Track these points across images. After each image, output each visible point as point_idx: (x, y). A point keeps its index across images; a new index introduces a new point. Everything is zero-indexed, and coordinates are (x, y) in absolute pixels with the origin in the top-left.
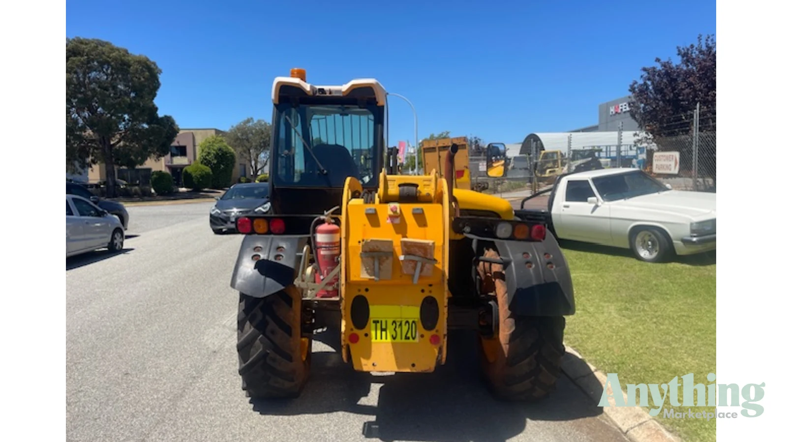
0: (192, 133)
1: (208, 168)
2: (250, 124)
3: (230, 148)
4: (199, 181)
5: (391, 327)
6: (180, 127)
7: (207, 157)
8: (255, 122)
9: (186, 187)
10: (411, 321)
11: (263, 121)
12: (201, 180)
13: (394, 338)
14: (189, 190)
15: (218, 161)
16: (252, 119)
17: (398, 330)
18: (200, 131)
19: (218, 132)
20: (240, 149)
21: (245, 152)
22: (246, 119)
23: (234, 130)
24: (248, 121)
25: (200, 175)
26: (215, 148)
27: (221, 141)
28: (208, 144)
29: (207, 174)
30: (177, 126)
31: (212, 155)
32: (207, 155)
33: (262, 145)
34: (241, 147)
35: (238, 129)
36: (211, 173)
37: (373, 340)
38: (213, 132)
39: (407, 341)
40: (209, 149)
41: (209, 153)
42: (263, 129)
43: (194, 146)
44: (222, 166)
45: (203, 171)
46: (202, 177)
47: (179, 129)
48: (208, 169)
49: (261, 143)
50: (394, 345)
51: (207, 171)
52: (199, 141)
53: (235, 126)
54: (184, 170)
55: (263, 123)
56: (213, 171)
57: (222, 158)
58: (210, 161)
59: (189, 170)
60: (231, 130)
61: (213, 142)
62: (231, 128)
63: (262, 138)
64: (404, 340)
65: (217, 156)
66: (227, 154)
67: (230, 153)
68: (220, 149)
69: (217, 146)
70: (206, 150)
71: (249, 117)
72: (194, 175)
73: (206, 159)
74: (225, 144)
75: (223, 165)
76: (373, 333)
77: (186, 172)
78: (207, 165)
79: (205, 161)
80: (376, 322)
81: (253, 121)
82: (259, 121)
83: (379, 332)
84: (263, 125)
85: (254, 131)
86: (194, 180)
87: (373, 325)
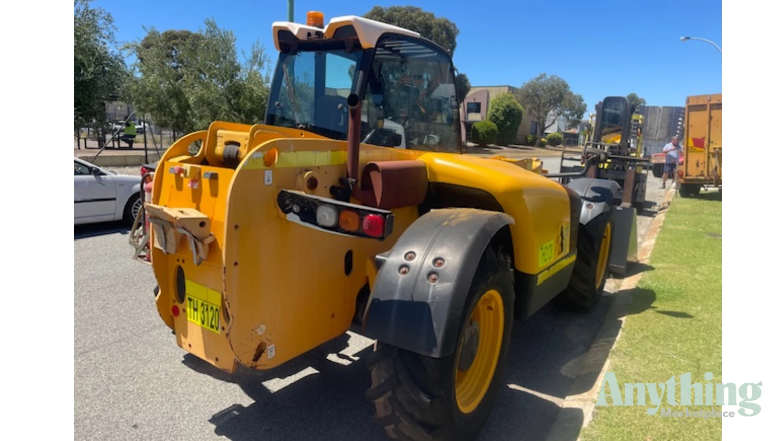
0: (488, 91)
1: (494, 124)
2: (543, 80)
3: (519, 105)
4: (484, 137)
5: (200, 309)
6: (472, 85)
7: (496, 114)
8: (548, 77)
9: (474, 142)
10: (215, 308)
11: (556, 76)
12: (486, 136)
13: (203, 323)
14: (476, 145)
15: (505, 118)
16: (545, 74)
17: (205, 313)
18: (495, 88)
19: (511, 88)
20: (529, 106)
21: (535, 109)
22: (538, 76)
23: (526, 87)
24: (541, 77)
25: (486, 131)
26: (504, 105)
27: (511, 98)
28: (498, 101)
29: (493, 131)
30: (470, 83)
31: (500, 112)
32: (496, 112)
33: (552, 102)
34: (530, 104)
35: (529, 85)
36: (497, 130)
37: (188, 318)
38: (507, 88)
39: (211, 329)
40: (498, 105)
41: (498, 110)
42: (555, 86)
43: (488, 103)
44: (509, 123)
45: (489, 127)
46: (488, 133)
47: (470, 87)
48: (494, 126)
49: (551, 100)
50: (203, 330)
51: (493, 127)
52: (493, 97)
53: (526, 83)
54: (473, 125)
55: (556, 79)
56: (499, 128)
57: (508, 115)
58: (497, 117)
59: (477, 126)
60: (523, 87)
61: (503, 99)
62: (524, 85)
63: (551, 94)
64: (209, 328)
65: (505, 113)
66: (514, 110)
67: (517, 110)
68: (508, 106)
69: (506, 103)
70: (496, 106)
71: (542, 73)
72: (480, 131)
73: (494, 115)
74: (514, 101)
75: (510, 121)
76: (188, 309)
77: (474, 127)
78: (495, 122)
79: (494, 119)
80: (190, 299)
81: (546, 77)
82: (552, 77)
83: (192, 310)
84: (555, 81)
85: (545, 87)
86: (480, 136)
87: (188, 302)
